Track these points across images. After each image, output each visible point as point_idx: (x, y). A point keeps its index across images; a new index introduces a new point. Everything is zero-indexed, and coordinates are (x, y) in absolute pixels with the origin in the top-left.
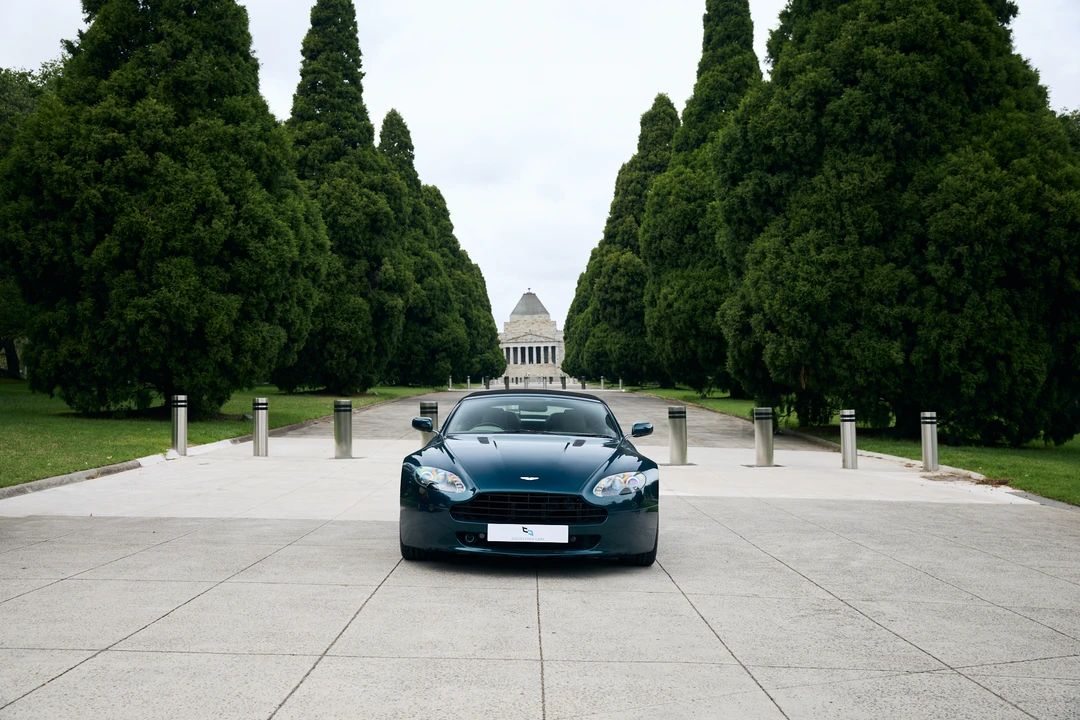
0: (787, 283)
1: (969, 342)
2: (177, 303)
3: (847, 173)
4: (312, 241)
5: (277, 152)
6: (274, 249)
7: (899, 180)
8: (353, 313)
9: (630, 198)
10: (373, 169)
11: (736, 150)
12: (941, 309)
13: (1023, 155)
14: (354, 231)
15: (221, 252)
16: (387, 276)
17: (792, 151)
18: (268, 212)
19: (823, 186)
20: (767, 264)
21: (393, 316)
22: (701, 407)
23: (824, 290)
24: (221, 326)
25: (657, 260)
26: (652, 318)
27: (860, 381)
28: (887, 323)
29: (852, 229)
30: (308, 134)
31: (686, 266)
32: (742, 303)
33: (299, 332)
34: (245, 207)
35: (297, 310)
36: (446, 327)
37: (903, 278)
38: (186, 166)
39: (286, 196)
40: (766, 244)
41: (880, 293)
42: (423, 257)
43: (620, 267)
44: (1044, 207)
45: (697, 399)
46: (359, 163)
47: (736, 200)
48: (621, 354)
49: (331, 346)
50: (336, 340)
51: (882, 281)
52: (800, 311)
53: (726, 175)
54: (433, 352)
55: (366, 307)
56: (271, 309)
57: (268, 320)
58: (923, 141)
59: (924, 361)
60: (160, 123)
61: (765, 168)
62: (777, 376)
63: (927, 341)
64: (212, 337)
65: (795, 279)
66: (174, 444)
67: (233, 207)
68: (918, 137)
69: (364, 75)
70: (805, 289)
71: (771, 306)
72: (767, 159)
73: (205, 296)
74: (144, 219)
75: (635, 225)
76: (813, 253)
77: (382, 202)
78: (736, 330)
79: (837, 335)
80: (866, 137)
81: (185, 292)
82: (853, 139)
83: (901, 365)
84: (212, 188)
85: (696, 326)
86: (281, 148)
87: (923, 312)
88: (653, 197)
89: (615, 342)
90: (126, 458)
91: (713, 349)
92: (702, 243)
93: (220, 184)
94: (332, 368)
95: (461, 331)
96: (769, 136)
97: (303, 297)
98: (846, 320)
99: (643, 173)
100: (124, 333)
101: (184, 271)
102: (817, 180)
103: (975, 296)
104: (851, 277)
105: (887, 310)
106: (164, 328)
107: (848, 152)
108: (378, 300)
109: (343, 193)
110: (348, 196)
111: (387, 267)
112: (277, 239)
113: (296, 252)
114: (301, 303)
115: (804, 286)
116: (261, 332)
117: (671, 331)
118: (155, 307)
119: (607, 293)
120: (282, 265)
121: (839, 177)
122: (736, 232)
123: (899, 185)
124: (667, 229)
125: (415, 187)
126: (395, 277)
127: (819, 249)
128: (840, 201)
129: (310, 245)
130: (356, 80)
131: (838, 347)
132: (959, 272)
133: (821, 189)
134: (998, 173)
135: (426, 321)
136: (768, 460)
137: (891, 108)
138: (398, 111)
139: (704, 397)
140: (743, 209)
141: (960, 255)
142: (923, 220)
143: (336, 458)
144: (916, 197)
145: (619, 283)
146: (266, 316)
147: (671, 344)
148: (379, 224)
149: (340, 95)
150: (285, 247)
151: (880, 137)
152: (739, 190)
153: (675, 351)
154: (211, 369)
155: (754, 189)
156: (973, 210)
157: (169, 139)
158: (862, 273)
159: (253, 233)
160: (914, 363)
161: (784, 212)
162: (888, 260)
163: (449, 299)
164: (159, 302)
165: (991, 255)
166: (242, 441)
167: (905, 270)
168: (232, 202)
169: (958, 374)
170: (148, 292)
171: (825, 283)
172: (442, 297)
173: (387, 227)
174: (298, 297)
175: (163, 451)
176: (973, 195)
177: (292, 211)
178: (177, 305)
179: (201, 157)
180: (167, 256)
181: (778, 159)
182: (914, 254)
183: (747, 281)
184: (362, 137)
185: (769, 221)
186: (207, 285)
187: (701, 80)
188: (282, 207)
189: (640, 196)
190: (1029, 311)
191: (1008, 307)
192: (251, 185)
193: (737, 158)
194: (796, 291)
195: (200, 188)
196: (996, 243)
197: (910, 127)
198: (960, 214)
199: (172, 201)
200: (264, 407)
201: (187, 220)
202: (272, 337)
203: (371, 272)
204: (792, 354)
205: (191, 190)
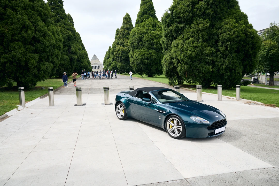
0: (185, 51)
1: (227, 66)
3: (200, 24)
4: (58, 39)
5: (46, 12)
6: (48, 40)
8: (65, 59)
10: (67, 25)
11: (169, 18)
12: (221, 58)
13: (240, 20)
15: (31, 41)
17: (186, 18)
18: (45, 29)
20: (180, 46)
21: (75, 60)
24: (33, 63)
25: (133, 48)
26: (132, 60)
27: (201, 75)
28: (209, 61)
29: (201, 38)
31: (140, 49)
32: (170, 56)
33: (57, 65)
34: (38, 27)
35: (56, 58)
36: (83, 62)
38: (17, 13)
39: (50, 25)
40: (178, 42)
41: (207, 54)
44: (246, 33)
46: (64, 23)
47: (169, 31)
50: (61, 66)
51: (208, 51)
52: (188, 58)
53: (166, 24)
54: (81, 68)
55: (68, 58)
56: (48, 58)
57: (47, 61)
58: (218, 16)
59: (216, 70)
61: (177, 22)
62: (181, 74)
63: (218, 66)
64: (31, 66)
65: (187, 50)
66: (20, 103)
67: (34, 27)
69: (63, 2)
70: (190, 53)
71: (180, 57)
72: (178, 20)
73: (27, 54)
74: (4, 29)
75: (123, 41)
76: (192, 44)
77: (70, 33)
79: (196, 64)
80: (205, 15)
81: (20, 53)
82: (201, 15)
83: (211, 71)
84: (27, 21)
85: (142, 62)
86: (48, 11)
87: (217, 59)
89: (119, 65)
92: (143, 44)
93: (29, 20)
94: (61, 72)
95: (87, 63)
96: (180, 14)
97: (57, 55)
98: (198, 61)
99: (124, 30)
101: (19, 46)
102: (192, 25)
103: (230, 55)
104: (200, 50)
105: (209, 58)
106: (14, 64)
107: (200, 18)
108: (71, 56)
110: (62, 31)
111: (72, 48)
112: (49, 37)
113: (55, 42)
114: (57, 56)
115: (190, 52)
116: (46, 65)
117: (136, 63)
119: (117, 55)
120: (51, 45)
121: (198, 25)
122: (168, 39)
123: (211, 27)
124: (135, 41)
126: (74, 51)
127: (193, 43)
128: (198, 31)
129: (58, 40)
130: (61, 3)
131: (196, 67)
132: (227, 49)
133: (193, 28)
134: (237, 24)
135: (79, 61)
137: (211, 7)
138: (70, 14)
139: (143, 77)
140: (171, 33)
141: (228, 44)
142: (218, 36)
144: (216, 30)
145: (120, 53)
146: (47, 60)
148: (70, 38)
149: (58, 6)
150: (51, 40)
151: (208, 15)
152: (171, 28)
153: (137, 67)
155: (175, 28)
156: (232, 33)
157: (10, 4)
158: (203, 49)
159: (41, 35)
160: (214, 71)
161: (182, 34)
162: (209, 46)
163: (84, 56)
164: (12, 56)
165: (235, 45)
166: (43, 97)
167: (213, 48)
168: (33, 25)
169: (224, 73)
170: (8, 53)
171: (194, 52)
172: (82, 56)
173: (72, 39)
174: (56, 55)
175: (17, 107)
176: (232, 30)
177: (52, 30)
178: (18, 57)
179: (22, 11)
180: (13, 42)
181: (182, 20)
182: (215, 44)
183: (172, 51)
184: (64, 17)
185: (178, 36)
186: (28, 51)
187: (141, 7)
188: (49, 28)
189: (123, 35)
190: (240, 58)
191: (236, 57)
192: (39, 21)
193: (170, 20)
194: (188, 53)
195: (22, 20)
196: (236, 42)
197: (215, 12)
198: (229, 34)
199: (13, 24)
200: (52, 90)
201: (19, 30)
202: (49, 66)
203: (69, 50)
204: (185, 69)
205: (20, 21)
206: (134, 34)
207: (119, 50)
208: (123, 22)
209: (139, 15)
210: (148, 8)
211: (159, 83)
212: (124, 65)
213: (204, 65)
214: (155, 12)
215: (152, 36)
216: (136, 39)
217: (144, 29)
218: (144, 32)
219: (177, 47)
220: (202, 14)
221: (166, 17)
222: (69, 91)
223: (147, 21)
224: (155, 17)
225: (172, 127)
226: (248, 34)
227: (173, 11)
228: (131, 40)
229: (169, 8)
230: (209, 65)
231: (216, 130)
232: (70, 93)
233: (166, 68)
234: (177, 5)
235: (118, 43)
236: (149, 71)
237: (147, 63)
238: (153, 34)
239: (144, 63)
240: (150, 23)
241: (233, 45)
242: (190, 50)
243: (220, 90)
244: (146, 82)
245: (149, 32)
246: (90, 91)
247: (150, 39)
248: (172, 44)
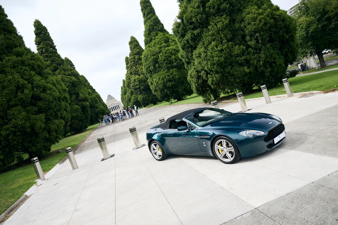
0: (211, 59)
1: (264, 61)
2: (20, 123)
3: (218, 23)
4: (62, 89)
5: (39, 63)
6: (50, 94)
8: (76, 110)
10: (68, 70)
11: (181, 27)
12: (254, 54)
13: (263, 5)
15: (31, 101)
16: (82, 97)
17: (199, 21)
18: (44, 83)
19: (212, 28)
20: (203, 55)
21: (87, 107)
23: (222, 58)
24: (40, 126)
25: (150, 73)
26: (153, 88)
27: (238, 81)
28: (241, 62)
29: (224, 38)
31: (158, 72)
32: (195, 70)
33: (68, 119)
34: (34, 83)
35: (65, 112)
36: (98, 107)
37: (242, 49)
38: (7, 75)
39: (48, 77)
40: (200, 51)
41: (237, 54)
44: (274, 17)
45: (170, 104)
46: (63, 70)
47: (186, 41)
48: (142, 100)
50: (74, 119)
51: (237, 51)
52: (216, 66)
53: (180, 35)
54: (97, 114)
55: (79, 107)
56: (56, 115)
57: (56, 119)
58: (235, 8)
59: (254, 70)
61: (192, 29)
62: (214, 87)
63: (253, 64)
64: (38, 130)
65: (213, 57)
66: (38, 177)
67: (30, 84)
69: (56, 46)
70: (217, 59)
71: (208, 67)
72: (192, 26)
73: (30, 117)
76: (215, 48)
77: (73, 78)
79: (228, 70)
80: (220, 11)
81: (22, 118)
82: (216, 13)
83: (248, 73)
84: (20, 79)
85: (165, 86)
86: (40, 61)
87: (250, 56)
89: (140, 97)
90: (19, 196)
92: (160, 65)
93: (22, 78)
94: (75, 126)
95: (102, 107)
96: (191, 19)
97: (65, 108)
98: (229, 65)
100: (3, 140)
101: (19, 111)
102: (209, 27)
103: (263, 47)
104: (228, 52)
105: (241, 59)
106: (18, 133)
107: (216, 17)
108: (82, 104)
110: (63, 79)
111: (81, 95)
112: (50, 91)
113: (58, 94)
114: (65, 110)
115: (216, 58)
116: (56, 123)
117: (159, 89)
118: (12, 127)
119: (134, 87)
120: (55, 99)
121: (216, 25)
122: (187, 51)
123: (232, 23)
124: (150, 64)
126: (84, 97)
127: (217, 47)
128: (218, 31)
129: (62, 91)
130: (54, 47)
131: (229, 73)
132: (258, 42)
133: (212, 30)
134: (260, 11)
137: (225, 0)
138: (67, 57)
140: (188, 43)
141: (257, 36)
142: (243, 30)
144: (239, 24)
145: (137, 84)
146: (55, 117)
148: (75, 84)
149: (51, 52)
150: (54, 93)
151: (224, 10)
152: (186, 38)
153: (161, 94)
155: (191, 36)
156: (258, 22)
158: (230, 50)
159: (40, 91)
160: (251, 71)
161: (201, 40)
162: (236, 45)
164: (13, 125)
165: (265, 34)
166: (63, 162)
167: (241, 46)
168: (29, 83)
169: (264, 70)
170: (8, 123)
171: (222, 56)
172: (95, 100)
173: (77, 84)
174: (64, 108)
175: (35, 183)
176: (257, 18)
177: (52, 81)
178: (20, 124)
179: (11, 70)
180: (11, 108)
181: (195, 25)
182: (242, 41)
183: (196, 63)
184: (61, 63)
185: (198, 44)
186: (30, 113)
187: (146, 25)
188: (48, 80)
189: (135, 62)
190: (276, 48)
191: (272, 48)
192: (34, 76)
193: (182, 29)
194: (214, 60)
195: (15, 81)
196: (266, 30)
197: (231, 5)
198: (255, 24)
199: (5, 88)
200: (71, 150)
201: (14, 93)
202: (59, 124)
203: (77, 98)
204: (217, 79)
205: (12, 82)
206: (147, 58)
207: (135, 81)
208: (131, 48)
209: (146, 34)
210: (153, 23)
211: (192, 104)
212: (146, 96)
213: (238, 68)
214: (163, 25)
215: (168, 53)
216: (151, 62)
217: (157, 47)
218: (157, 51)
219: (200, 57)
220: (216, 11)
221: (177, 27)
222: (91, 145)
223: (158, 39)
224: (165, 31)
225: (222, 151)
226: (277, 17)
227: (183, 18)
228: (145, 65)
229: (177, 17)
230: (244, 66)
231: (275, 139)
232: (93, 148)
233: (195, 85)
234: (185, 10)
235: (132, 73)
236: (176, 94)
237: (171, 86)
238: (169, 51)
239: (169, 87)
240: (160, 39)
241: (263, 35)
242: (216, 56)
243: (265, 91)
244: (177, 108)
245: (163, 50)
246: (115, 137)
247: (167, 57)
248: (193, 55)
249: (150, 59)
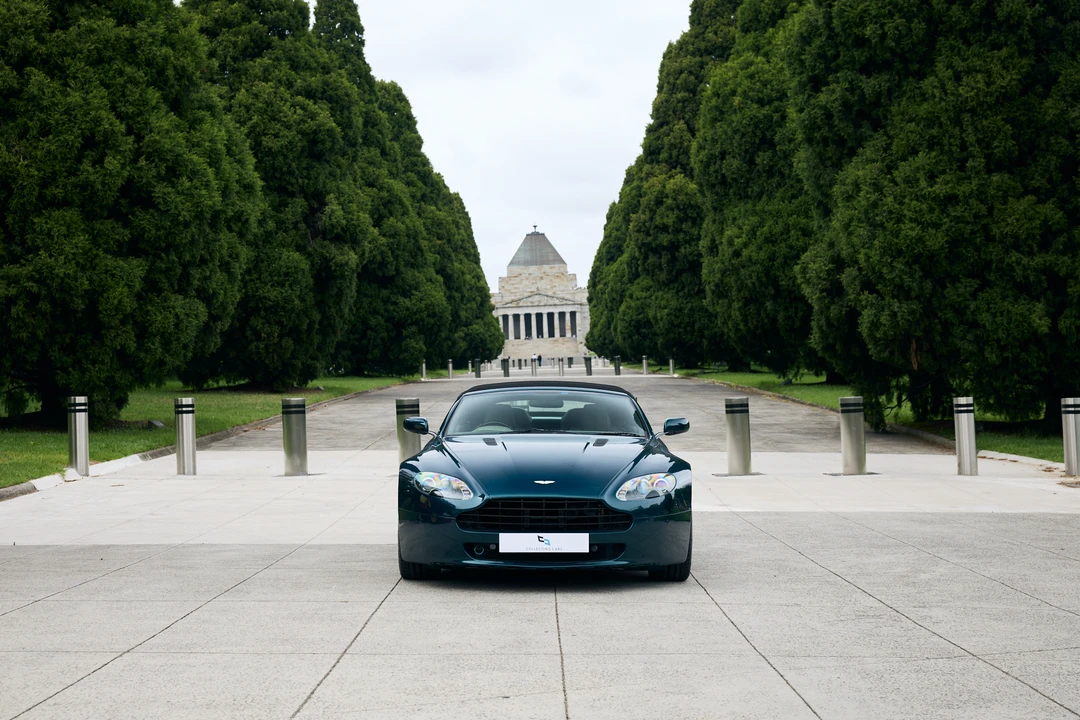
0: (889, 225)
2: (60, 272)
3: (968, 73)
4: (237, 182)
5: (187, 61)
6: (188, 195)
7: (1040, 81)
8: (287, 274)
9: (679, 96)
10: (308, 67)
11: (817, 42)
14: (285, 157)
15: (116, 202)
16: (334, 221)
17: (894, 44)
18: (179, 144)
19: (936, 91)
20: (865, 198)
21: (343, 277)
22: (784, 398)
23: (939, 235)
24: (120, 301)
25: (718, 189)
26: (711, 272)
27: (992, 357)
28: (1026, 278)
29: (975, 150)
30: (216, 20)
31: (760, 196)
32: (830, 253)
33: (224, 306)
34: (147, 138)
35: (220, 276)
36: (416, 289)
37: (1045, 217)
38: (67, 85)
39: (201, 121)
40: (860, 173)
41: (1016, 237)
42: (381, 189)
43: (667, 197)
45: (780, 385)
47: (820, 112)
48: (672, 324)
49: (257, 323)
50: (263, 313)
51: (1017, 220)
52: (907, 263)
53: (804, 77)
54: (399, 325)
55: (305, 265)
56: (185, 277)
57: (182, 291)
60: (32, 27)
61: (857, 66)
62: (880, 351)
64: (108, 316)
65: (899, 221)
66: (72, 461)
67: (131, 139)
68: (1064, 22)
70: (914, 234)
71: (868, 257)
72: (860, 55)
73: (97, 261)
74: (14, 159)
75: (688, 136)
76: (923, 183)
77: (324, 116)
78: (822, 291)
79: (959, 296)
80: (994, 24)
81: (70, 257)
82: (976, 27)
83: (1046, 335)
84: (103, 114)
85: (775, 282)
86: (193, 54)
87: (1073, 263)
88: (710, 99)
89: (662, 306)
90: (18, 480)
91: (800, 314)
93: (113, 108)
95: (438, 295)
96: (862, 24)
97: (227, 258)
98: (971, 275)
99: (698, 59)
101: (68, 227)
102: (928, 84)
104: (976, 216)
105: (1025, 260)
106: (45, 306)
107: (969, 45)
108: (322, 254)
109: (268, 104)
110: (275, 108)
111: (333, 207)
112: (191, 180)
113: (218, 198)
114: (225, 267)
115: (912, 229)
116: (174, 308)
117: (739, 291)
118: (31, 278)
119: (648, 234)
120: (199, 216)
121: (957, 78)
122: (820, 156)
123: (1039, 89)
124: (731, 144)
125: (367, 87)
126: (344, 222)
127: (932, 178)
128: (960, 110)
129: (235, 187)
131: (960, 311)
133: (934, 96)
135: (387, 282)
136: (859, 467)
139: (789, 383)
140: (828, 124)
143: (287, 475)
144: (1062, 105)
145: (665, 220)
146: (180, 286)
147: (740, 308)
148: (320, 146)
150: (204, 192)
151: (1012, 25)
152: (823, 98)
154: (107, 360)
155: (843, 97)
157: (43, 49)
158: (990, 210)
159: (159, 173)
160: (1064, 332)
161: (884, 127)
162: (1026, 192)
163: (420, 249)
164: (36, 271)
166: (154, 456)
167: (1049, 205)
168: (129, 132)
170: (21, 258)
171: (941, 225)
172: (410, 246)
173: (331, 149)
174: (221, 259)
175: (61, 471)
177: (210, 141)
178: (61, 275)
179: (87, 71)
180: (46, 209)
181: (875, 54)
185: (865, 141)
186: (100, 246)
192: (154, 108)
193: (818, 54)
194: (901, 236)
195: (86, 114)
199: (50, 133)
200: (190, 409)
201: (71, 159)
202: (187, 315)
203: (311, 215)
204: (898, 322)
205: (75, 117)
206: (724, 103)
207: (659, 202)
220: (977, 20)
228: (705, 139)
248: (834, 184)
249: (739, 115)
